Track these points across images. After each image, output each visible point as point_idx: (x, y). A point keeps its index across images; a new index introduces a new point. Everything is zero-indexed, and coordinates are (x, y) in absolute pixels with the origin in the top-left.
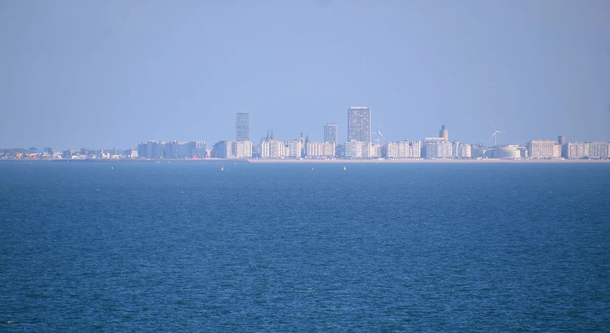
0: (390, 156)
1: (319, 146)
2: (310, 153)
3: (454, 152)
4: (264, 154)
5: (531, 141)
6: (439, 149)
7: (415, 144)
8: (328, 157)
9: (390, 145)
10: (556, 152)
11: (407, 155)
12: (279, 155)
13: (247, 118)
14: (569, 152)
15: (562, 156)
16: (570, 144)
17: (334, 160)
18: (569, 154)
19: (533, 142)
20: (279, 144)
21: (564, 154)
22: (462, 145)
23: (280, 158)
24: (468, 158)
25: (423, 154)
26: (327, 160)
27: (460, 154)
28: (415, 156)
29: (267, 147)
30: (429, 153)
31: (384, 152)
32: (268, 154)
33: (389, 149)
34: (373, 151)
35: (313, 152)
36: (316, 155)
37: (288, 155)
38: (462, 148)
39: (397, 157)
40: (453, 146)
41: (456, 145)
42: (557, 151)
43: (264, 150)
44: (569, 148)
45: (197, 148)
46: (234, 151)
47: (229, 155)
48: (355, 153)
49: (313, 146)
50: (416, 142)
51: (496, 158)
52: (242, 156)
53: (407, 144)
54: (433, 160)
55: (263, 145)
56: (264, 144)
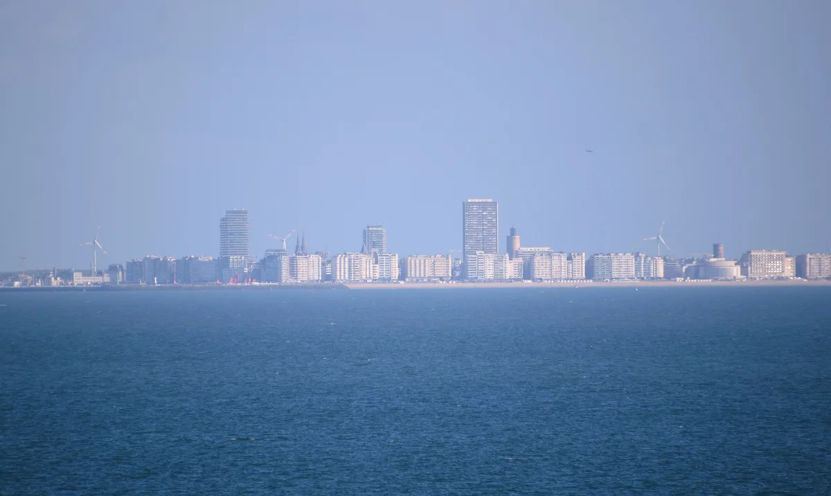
0: (537, 276)
1: (427, 261)
2: (413, 273)
3: (637, 270)
4: (340, 275)
5: (750, 252)
6: (615, 264)
7: (577, 258)
8: (441, 279)
9: (537, 259)
10: (788, 269)
11: (564, 275)
12: (364, 277)
13: (244, 219)
14: (808, 268)
15: (797, 276)
16: (809, 256)
17: (454, 284)
18: (808, 271)
19: (753, 253)
20: (364, 259)
21: (800, 271)
22: (649, 259)
23: (365, 281)
24: (660, 278)
25: (590, 274)
26: (442, 284)
27: (647, 273)
28: (577, 276)
29: (344, 263)
30: (599, 271)
31: (527, 272)
32: (347, 275)
33: (536, 265)
34: (511, 269)
35: (418, 272)
36: (422, 275)
37: (378, 276)
38: (650, 263)
39: (549, 278)
40: (636, 260)
41: (640, 258)
42: (790, 268)
43: (340, 268)
44: (808, 261)
45: (231, 266)
46: (293, 271)
47: (286, 278)
48: (482, 273)
49: (417, 262)
50: (578, 255)
51: (703, 279)
52: (305, 279)
53: (564, 258)
54: (607, 283)
55: (338, 260)
56: (340, 259)
